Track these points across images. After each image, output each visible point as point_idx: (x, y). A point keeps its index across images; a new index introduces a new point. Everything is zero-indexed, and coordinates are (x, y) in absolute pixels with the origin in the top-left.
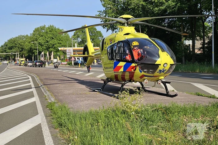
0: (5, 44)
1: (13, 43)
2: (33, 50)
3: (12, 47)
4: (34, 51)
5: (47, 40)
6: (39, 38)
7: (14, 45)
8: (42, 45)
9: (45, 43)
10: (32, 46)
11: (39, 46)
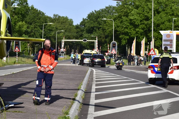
0: (82, 22)
1: (94, 22)
2: (120, 35)
3: (93, 28)
4: (121, 37)
5: (146, 16)
6: (132, 10)
7: (96, 24)
8: (136, 25)
9: (141, 21)
10: (118, 27)
11: (131, 27)
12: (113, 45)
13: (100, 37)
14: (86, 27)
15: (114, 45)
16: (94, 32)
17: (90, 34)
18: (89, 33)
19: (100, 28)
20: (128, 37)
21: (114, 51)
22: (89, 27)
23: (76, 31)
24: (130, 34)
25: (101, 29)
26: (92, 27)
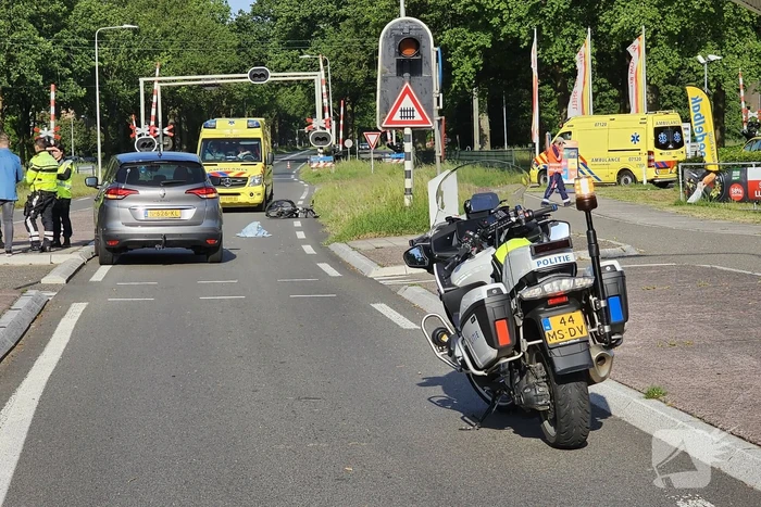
12: (400, 50)
13: (347, 61)
14: (279, 21)
15: (409, 53)
16: (315, 43)
17: (295, 52)
18: (290, 47)
19: (344, 18)
20: (485, 40)
21: (407, 103)
22: (290, 19)
23: (236, 44)
24: (495, 21)
25: (347, 21)
26: (304, 19)
